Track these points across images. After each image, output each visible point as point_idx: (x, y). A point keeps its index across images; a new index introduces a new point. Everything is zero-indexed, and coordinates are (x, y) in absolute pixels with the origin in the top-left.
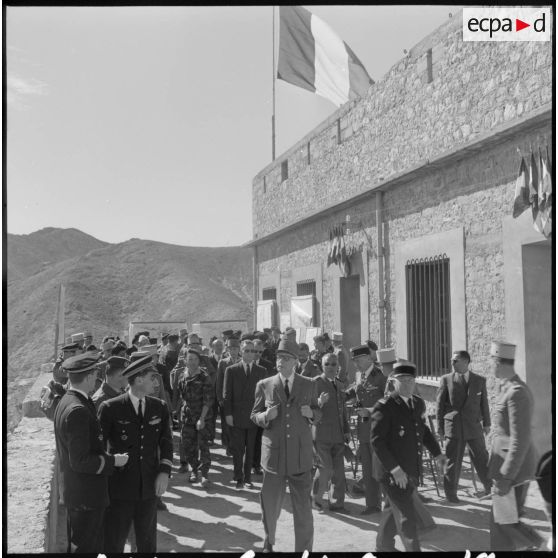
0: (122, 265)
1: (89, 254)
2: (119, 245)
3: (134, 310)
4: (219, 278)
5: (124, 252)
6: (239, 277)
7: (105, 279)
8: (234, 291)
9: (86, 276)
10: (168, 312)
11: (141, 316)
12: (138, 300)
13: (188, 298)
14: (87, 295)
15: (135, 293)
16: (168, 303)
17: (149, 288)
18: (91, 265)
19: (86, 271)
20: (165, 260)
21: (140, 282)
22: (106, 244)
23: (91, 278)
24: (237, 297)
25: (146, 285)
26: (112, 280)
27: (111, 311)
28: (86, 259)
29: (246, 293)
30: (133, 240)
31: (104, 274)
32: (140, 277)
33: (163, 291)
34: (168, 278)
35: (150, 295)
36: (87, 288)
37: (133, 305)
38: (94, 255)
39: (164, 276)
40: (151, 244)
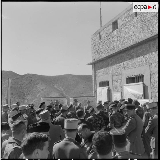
0: (25, 81)
1: (15, 78)
2: (24, 75)
3: (29, 94)
4: (54, 85)
5: (25, 77)
6: (59, 84)
7: (20, 85)
8: (58, 88)
9: (14, 84)
10: (39, 95)
11: (31, 96)
12: (30, 91)
13: (45, 91)
14: (14, 90)
15: (29, 89)
16: (39, 92)
17: (33, 88)
18: (15, 81)
19: (14, 83)
20: (38, 80)
21: (30, 86)
22: (20, 75)
23: (16, 85)
24: (59, 90)
25: (32, 87)
26: (22, 85)
27: (22, 95)
28: (14, 79)
29: (61, 89)
30: (28, 74)
31: (19, 84)
32: (30, 85)
33: (37, 89)
34: (39, 85)
35: (33, 90)
36: (14, 88)
37: (28, 93)
38: (17, 78)
39: (37, 84)
40: (33, 75)
